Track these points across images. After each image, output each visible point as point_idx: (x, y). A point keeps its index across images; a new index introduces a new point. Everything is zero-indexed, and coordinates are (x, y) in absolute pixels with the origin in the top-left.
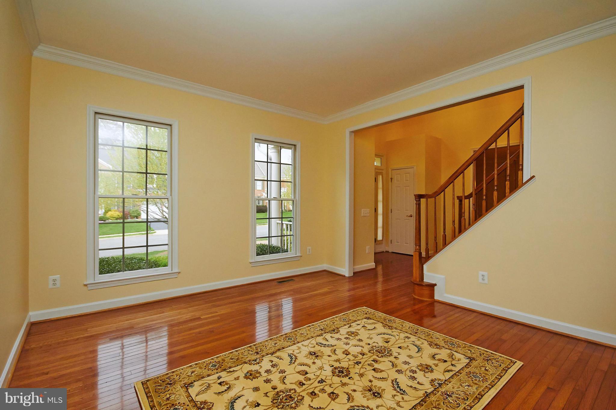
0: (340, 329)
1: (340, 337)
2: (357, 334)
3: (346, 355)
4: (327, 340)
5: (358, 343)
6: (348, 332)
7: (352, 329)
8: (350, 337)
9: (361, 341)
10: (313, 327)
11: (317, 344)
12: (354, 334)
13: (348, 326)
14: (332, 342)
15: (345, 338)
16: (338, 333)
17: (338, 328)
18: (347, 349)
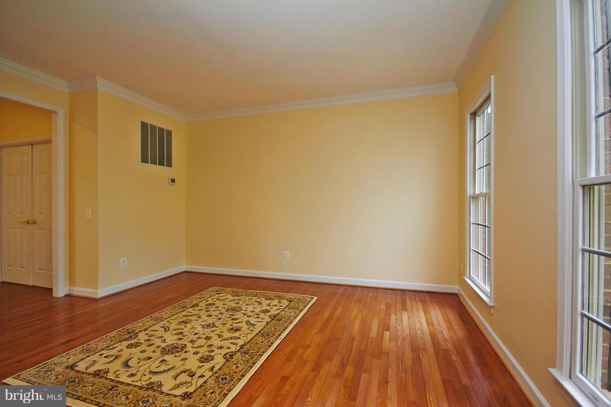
0: (224, 360)
1: (220, 351)
2: (201, 360)
3: (208, 336)
4: (231, 343)
5: (198, 350)
6: (212, 359)
7: (208, 365)
8: (209, 354)
9: (195, 353)
10: (258, 354)
11: (239, 337)
12: (205, 359)
13: (215, 370)
14: (226, 344)
15: (214, 351)
16: (225, 354)
17: (227, 361)
18: (208, 341)
